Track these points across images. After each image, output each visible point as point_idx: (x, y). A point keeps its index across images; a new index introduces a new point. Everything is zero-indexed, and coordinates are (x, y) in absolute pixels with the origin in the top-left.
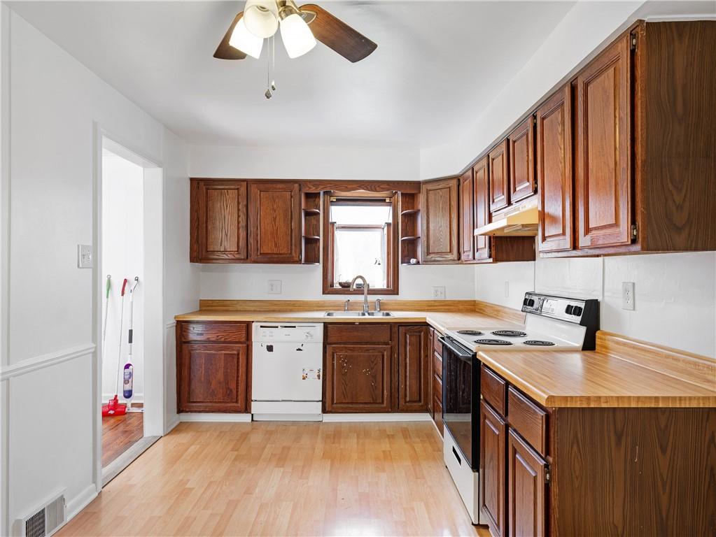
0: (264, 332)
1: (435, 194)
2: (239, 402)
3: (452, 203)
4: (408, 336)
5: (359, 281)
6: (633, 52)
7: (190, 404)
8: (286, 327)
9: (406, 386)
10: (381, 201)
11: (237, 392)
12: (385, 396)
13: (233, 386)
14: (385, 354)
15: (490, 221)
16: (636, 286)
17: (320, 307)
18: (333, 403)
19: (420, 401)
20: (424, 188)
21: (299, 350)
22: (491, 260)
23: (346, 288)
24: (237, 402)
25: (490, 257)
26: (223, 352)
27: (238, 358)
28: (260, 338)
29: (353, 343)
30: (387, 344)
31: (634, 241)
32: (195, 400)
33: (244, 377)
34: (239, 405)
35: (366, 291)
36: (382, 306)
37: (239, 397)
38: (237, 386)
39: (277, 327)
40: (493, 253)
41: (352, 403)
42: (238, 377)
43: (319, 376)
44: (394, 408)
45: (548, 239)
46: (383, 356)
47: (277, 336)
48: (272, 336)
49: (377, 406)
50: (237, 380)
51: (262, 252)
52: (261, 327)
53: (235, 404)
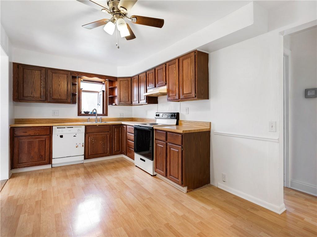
0: (59, 130)
1: (123, 82)
2: (46, 160)
3: (129, 85)
4: (116, 129)
5: (95, 111)
6: (195, 56)
7: (19, 164)
8: (69, 128)
9: (115, 146)
10: (101, 82)
11: (45, 156)
12: (108, 150)
13: (43, 153)
14: (108, 135)
15: (146, 92)
16: (189, 109)
17: (77, 121)
18: (88, 155)
19: (120, 151)
20: (119, 80)
21: (75, 136)
22: (147, 103)
23: (87, 114)
24: (45, 160)
25: (147, 102)
26: (38, 140)
27: (45, 142)
28: (56, 132)
29: (96, 133)
30: (108, 132)
31: (195, 96)
32: (22, 162)
33: (49, 149)
34: (46, 161)
35: (96, 115)
36: (102, 120)
37: (46, 158)
38: (45, 153)
39: (65, 128)
40: (147, 101)
41: (96, 154)
42: (45, 149)
43: (83, 146)
44: (111, 154)
45: (170, 97)
46: (107, 136)
47: (65, 131)
48: (63, 131)
49: (105, 154)
50: (45, 151)
51: (53, 98)
52: (57, 128)
53: (44, 161)
